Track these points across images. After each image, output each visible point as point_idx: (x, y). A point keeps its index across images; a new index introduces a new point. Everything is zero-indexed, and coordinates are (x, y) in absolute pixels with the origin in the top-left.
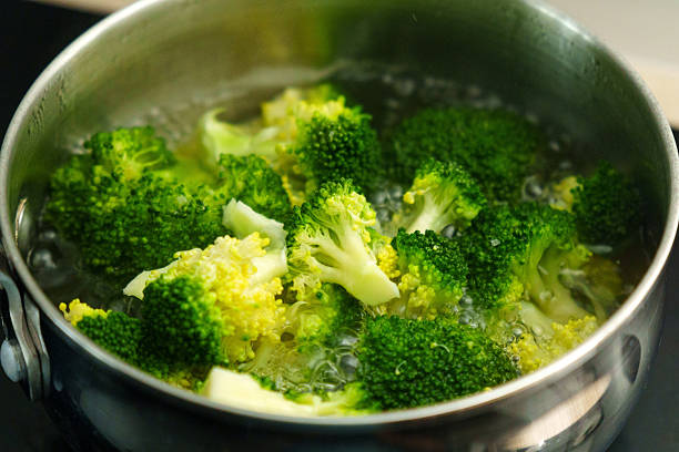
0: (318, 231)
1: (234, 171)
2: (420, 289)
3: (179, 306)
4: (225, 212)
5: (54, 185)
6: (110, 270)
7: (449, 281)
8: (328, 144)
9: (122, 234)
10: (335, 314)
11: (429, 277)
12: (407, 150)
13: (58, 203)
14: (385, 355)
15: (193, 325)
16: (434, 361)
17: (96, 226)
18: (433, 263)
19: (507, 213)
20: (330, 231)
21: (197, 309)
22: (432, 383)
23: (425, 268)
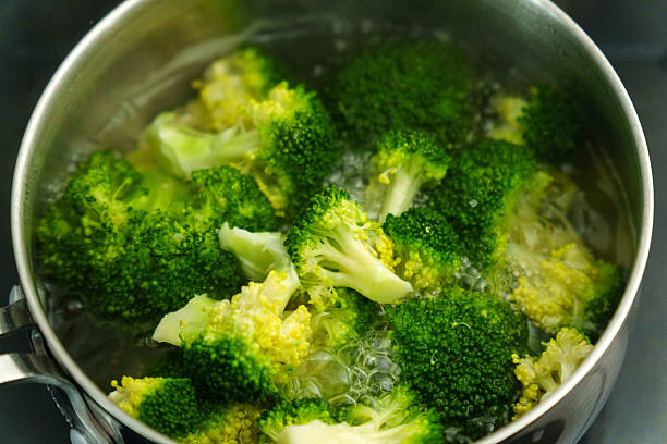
0: (319, 242)
1: (212, 188)
2: (425, 271)
3: (230, 365)
4: (220, 236)
5: (42, 240)
6: (126, 313)
7: (448, 258)
8: (295, 146)
9: (131, 281)
10: (355, 315)
11: (431, 261)
12: (353, 110)
13: (54, 258)
14: (417, 351)
15: (246, 377)
16: (459, 340)
17: (104, 279)
18: (431, 245)
19: (470, 163)
20: (328, 238)
21: (246, 363)
22: (465, 363)
23: (425, 252)
